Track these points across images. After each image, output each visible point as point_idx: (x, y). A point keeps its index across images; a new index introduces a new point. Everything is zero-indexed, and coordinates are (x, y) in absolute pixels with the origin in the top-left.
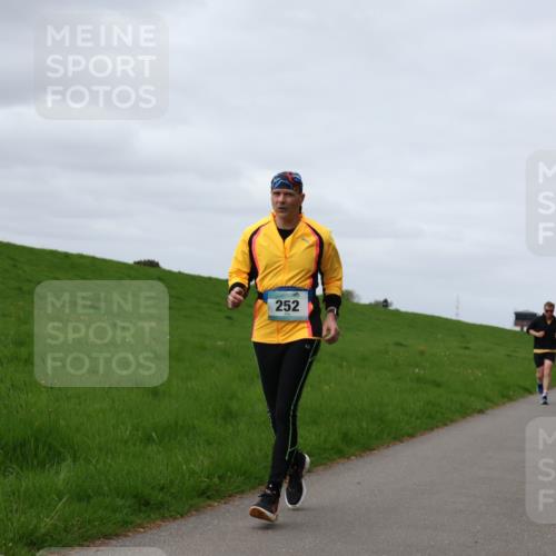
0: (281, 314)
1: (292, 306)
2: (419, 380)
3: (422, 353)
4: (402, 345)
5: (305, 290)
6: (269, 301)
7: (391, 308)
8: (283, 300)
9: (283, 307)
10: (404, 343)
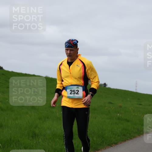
0: (72, 95)
1: (76, 92)
2: (119, 119)
3: (121, 107)
4: (111, 103)
5: (81, 86)
6: (68, 90)
7: (107, 87)
8: (73, 90)
9: (72, 93)
10: (112, 102)
